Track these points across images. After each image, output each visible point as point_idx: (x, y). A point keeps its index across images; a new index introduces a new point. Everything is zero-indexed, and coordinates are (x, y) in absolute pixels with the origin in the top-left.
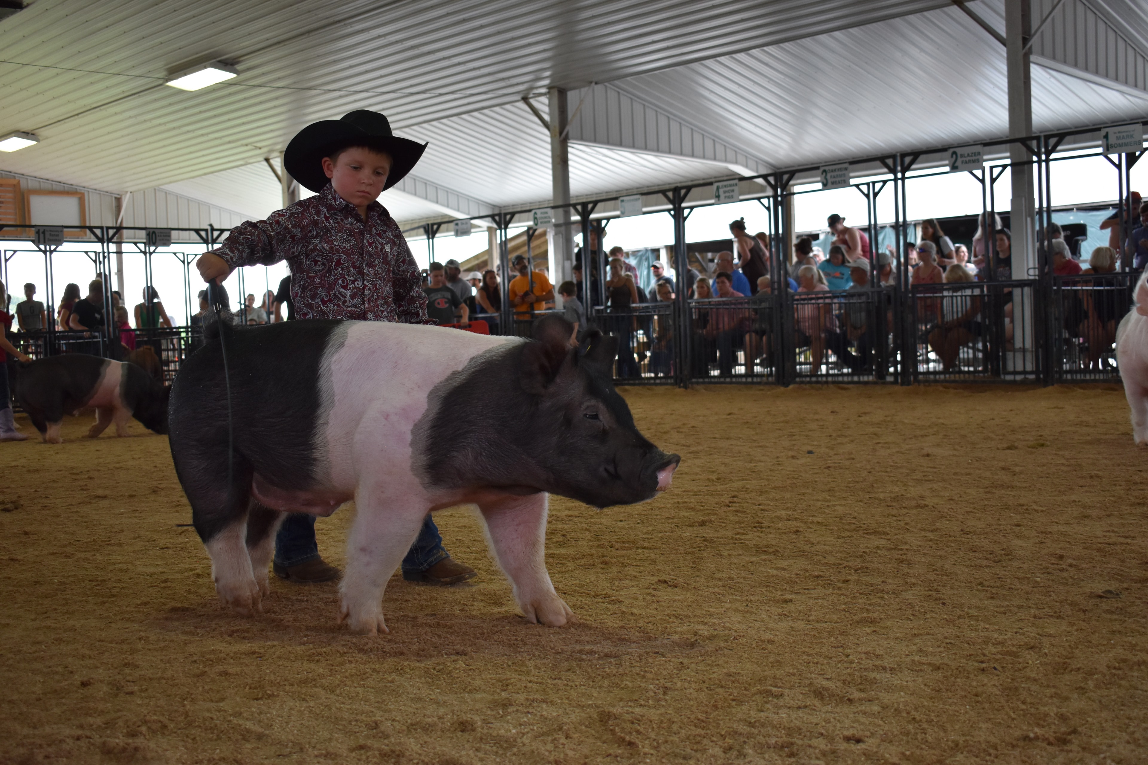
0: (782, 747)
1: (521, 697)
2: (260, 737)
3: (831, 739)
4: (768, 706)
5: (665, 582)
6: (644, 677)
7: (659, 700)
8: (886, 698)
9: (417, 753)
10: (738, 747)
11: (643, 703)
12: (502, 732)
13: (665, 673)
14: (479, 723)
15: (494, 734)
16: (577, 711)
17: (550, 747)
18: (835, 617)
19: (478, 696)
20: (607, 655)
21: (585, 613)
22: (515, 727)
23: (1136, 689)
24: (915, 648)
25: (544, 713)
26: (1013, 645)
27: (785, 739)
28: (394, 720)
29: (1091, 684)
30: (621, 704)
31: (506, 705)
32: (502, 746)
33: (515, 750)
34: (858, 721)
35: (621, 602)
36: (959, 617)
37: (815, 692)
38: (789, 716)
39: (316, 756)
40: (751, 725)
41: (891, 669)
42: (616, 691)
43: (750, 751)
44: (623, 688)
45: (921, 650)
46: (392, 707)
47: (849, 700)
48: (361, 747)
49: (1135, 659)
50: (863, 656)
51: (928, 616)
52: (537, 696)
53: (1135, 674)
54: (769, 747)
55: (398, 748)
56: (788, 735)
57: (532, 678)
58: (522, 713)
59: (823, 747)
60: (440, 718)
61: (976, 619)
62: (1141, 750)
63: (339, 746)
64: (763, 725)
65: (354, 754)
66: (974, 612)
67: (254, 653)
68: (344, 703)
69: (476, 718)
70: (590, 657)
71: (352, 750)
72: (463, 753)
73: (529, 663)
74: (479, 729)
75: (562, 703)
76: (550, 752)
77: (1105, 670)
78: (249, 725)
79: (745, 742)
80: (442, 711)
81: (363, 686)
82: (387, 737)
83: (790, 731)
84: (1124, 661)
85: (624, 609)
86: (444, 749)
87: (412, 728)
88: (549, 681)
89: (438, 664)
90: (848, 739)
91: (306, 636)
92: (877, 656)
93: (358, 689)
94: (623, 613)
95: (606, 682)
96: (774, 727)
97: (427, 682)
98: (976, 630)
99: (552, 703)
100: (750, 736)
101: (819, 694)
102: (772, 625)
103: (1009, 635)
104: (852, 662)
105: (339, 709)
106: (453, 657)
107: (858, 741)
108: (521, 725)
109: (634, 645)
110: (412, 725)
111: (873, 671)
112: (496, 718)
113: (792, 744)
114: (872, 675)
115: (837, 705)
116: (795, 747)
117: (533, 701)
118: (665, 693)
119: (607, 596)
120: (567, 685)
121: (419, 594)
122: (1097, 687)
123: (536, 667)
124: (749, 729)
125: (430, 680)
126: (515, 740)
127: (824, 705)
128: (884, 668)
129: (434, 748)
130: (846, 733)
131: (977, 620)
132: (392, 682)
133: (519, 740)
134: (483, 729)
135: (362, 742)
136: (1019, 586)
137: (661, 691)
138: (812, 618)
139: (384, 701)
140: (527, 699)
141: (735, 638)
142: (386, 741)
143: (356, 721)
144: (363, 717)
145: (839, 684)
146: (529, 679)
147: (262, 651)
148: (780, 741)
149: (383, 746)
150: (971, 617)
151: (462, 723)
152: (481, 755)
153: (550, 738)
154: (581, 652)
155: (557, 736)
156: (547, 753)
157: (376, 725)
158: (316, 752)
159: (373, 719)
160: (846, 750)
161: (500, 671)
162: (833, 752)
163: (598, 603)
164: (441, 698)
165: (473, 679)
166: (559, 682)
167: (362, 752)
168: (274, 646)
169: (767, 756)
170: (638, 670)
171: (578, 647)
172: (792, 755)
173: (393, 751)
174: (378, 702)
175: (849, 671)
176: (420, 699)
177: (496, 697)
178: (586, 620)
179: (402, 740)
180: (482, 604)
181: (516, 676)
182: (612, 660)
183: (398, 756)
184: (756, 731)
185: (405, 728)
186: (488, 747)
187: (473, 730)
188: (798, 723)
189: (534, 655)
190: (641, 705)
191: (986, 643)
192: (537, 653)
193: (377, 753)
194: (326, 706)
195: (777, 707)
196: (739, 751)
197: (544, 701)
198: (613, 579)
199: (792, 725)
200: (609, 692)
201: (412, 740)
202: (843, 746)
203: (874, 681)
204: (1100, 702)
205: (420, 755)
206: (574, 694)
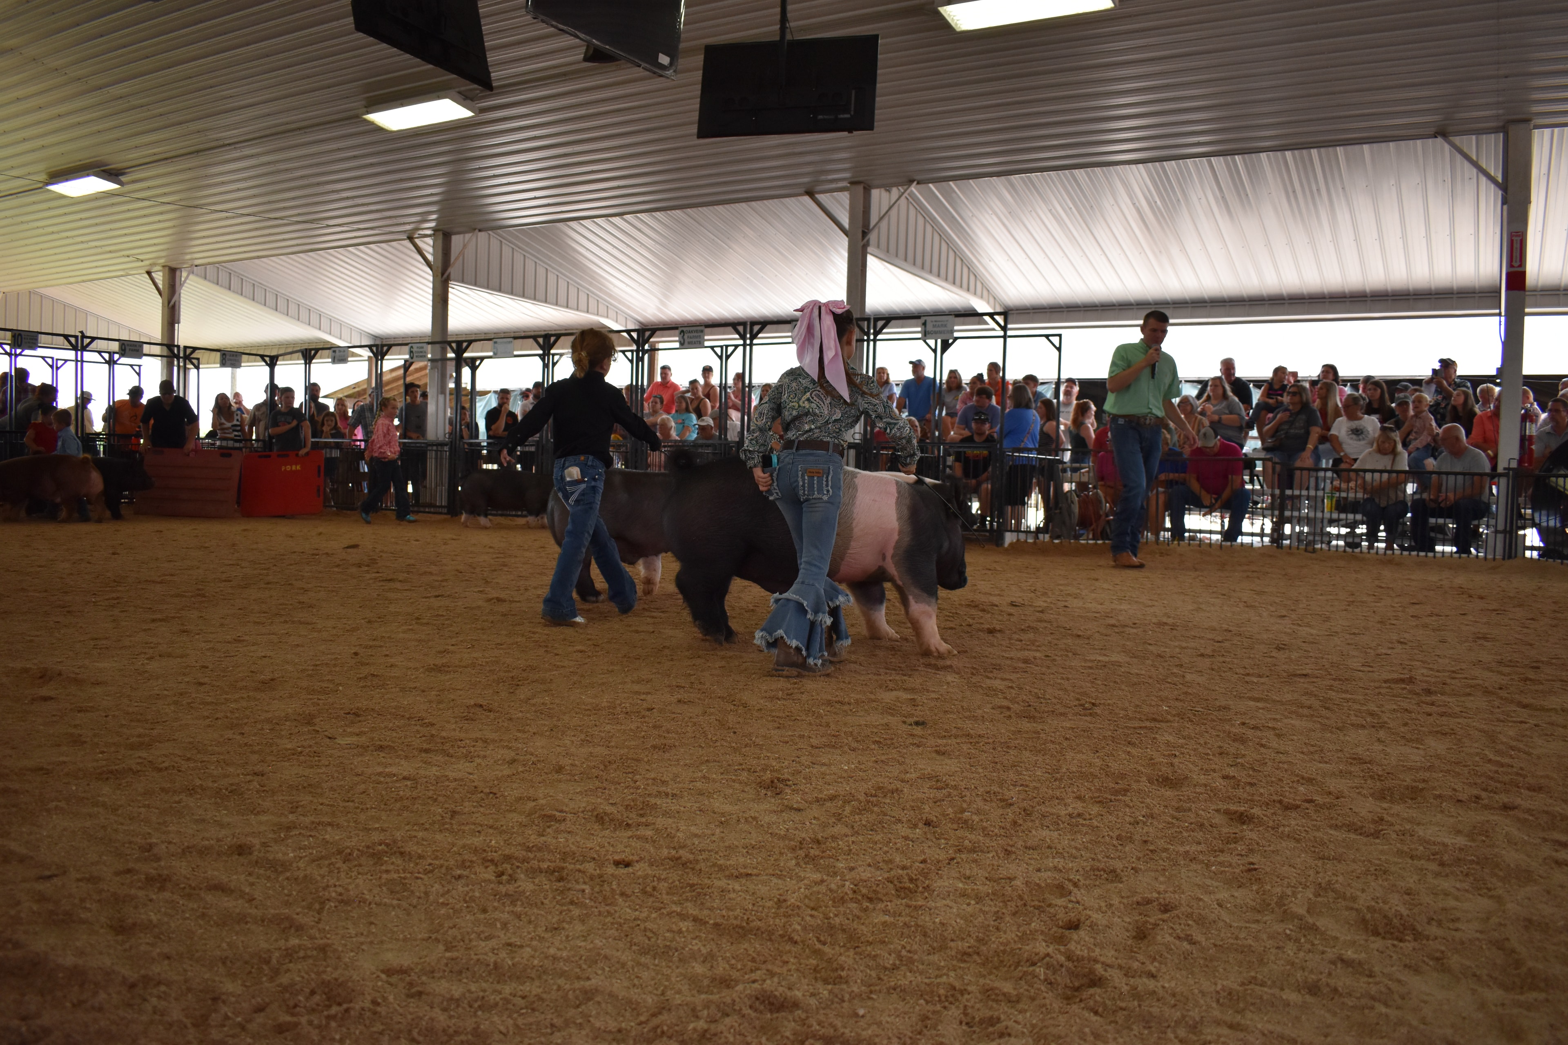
0: (554, 871)
1: (307, 820)
2: (22, 860)
3: (600, 863)
4: (548, 830)
5: (481, 706)
6: (435, 800)
7: (444, 824)
8: (661, 822)
9: (185, 877)
10: (510, 872)
11: (428, 826)
12: (280, 856)
13: (457, 796)
14: (258, 847)
15: (271, 858)
16: (361, 834)
17: (323, 871)
18: (633, 743)
19: (264, 818)
20: (405, 778)
21: (395, 734)
22: (294, 851)
23: (885, 815)
24: (700, 774)
25: (327, 837)
26: (788, 773)
27: (559, 864)
28: (170, 843)
29: (848, 809)
30: (407, 828)
31: (289, 829)
32: (276, 871)
33: (288, 874)
34: (630, 846)
35: (433, 725)
36: (746, 746)
37: (597, 816)
38: (567, 840)
39: (78, 880)
40: (529, 849)
41: (674, 795)
42: (405, 814)
43: (522, 876)
44: (412, 812)
45: (704, 777)
46: (172, 828)
47: (627, 825)
48: (129, 871)
49: (890, 787)
50: (650, 782)
51: (718, 744)
52: (326, 819)
53: (888, 801)
54: (541, 872)
55: (165, 872)
56: (564, 860)
57: (325, 801)
58: (304, 836)
59: (591, 871)
60: (218, 840)
61: (761, 747)
62: (878, 873)
63: (105, 869)
64: (540, 849)
65: (118, 878)
66: (760, 741)
67: (41, 769)
68: (122, 824)
69: (256, 841)
70: (388, 780)
71: (118, 873)
72: (235, 877)
73: (324, 785)
74: (256, 853)
75: (348, 826)
76: (323, 877)
77: (862, 798)
78: (13, 846)
79: (518, 867)
80: (224, 832)
81: (148, 806)
82: (159, 859)
83: (564, 856)
84: (880, 788)
85: (434, 732)
86: (216, 873)
87: (186, 851)
88: (341, 804)
89: (232, 785)
90: (617, 863)
91: (102, 752)
92: (663, 782)
93: (143, 810)
94: (432, 736)
95: (398, 805)
96: (550, 851)
97: (216, 803)
98: (759, 758)
99: (338, 826)
100: (525, 860)
101: (600, 819)
102: (573, 750)
103: (786, 763)
104: (638, 788)
105: (116, 830)
106: (249, 778)
107: (627, 865)
108: (300, 848)
109: (434, 768)
110: (188, 847)
111: (656, 796)
112: (276, 841)
113: (563, 868)
114: (653, 801)
115: (615, 830)
116: (566, 871)
117: (319, 824)
118: (452, 817)
119: (421, 719)
120: (357, 808)
121: (232, 712)
122: (853, 813)
123: (332, 789)
124: (524, 853)
125: (219, 800)
126: (291, 865)
127: (603, 829)
128: (667, 795)
129: (205, 872)
130: (617, 857)
131: (761, 749)
132: (179, 802)
133: (294, 865)
134: (260, 852)
135: (131, 865)
136: (804, 717)
137: (448, 816)
138: (612, 744)
139: (165, 822)
140: (313, 822)
141: (533, 763)
142: (155, 865)
143: (130, 843)
144: (139, 840)
145: (621, 808)
146: (321, 801)
147: (50, 767)
148: (552, 865)
149: (152, 871)
150: (756, 745)
151: (240, 846)
152: (251, 879)
153: (327, 862)
154: (380, 774)
155: (333, 860)
156: (319, 878)
157: (151, 846)
158: (78, 876)
159: (149, 841)
160: (612, 875)
161: (294, 792)
162: (600, 876)
163: (409, 725)
164: (226, 820)
165: (264, 801)
166: (351, 804)
167: (128, 876)
168: (65, 762)
169: (537, 881)
170: (430, 793)
171: (380, 769)
172: (561, 879)
173: (160, 875)
174: (159, 823)
175: (633, 796)
176: (203, 820)
177: (283, 819)
178: (394, 742)
179: (174, 863)
180: (295, 723)
181: (309, 798)
182: (409, 783)
183: (165, 880)
184: (531, 855)
185: (180, 850)
186: (262, 871)
187: (251, 854)
188: (574, 848)
189: (333, 777)
190: (426, 829)
191: (764, 770)
192: (336, 775)
193: (143, 877)
194: (103, 827)
195: (557, 831)
196: (510, 875)
197: (330, 824)
198: (430, 702)
199: (568, 849)
200: (399, 815)
201: (184, 864)
202: (611, 870)
203: (654, 807)
204: (853, 827)
205: (188, 879)
206: (362, 817)
